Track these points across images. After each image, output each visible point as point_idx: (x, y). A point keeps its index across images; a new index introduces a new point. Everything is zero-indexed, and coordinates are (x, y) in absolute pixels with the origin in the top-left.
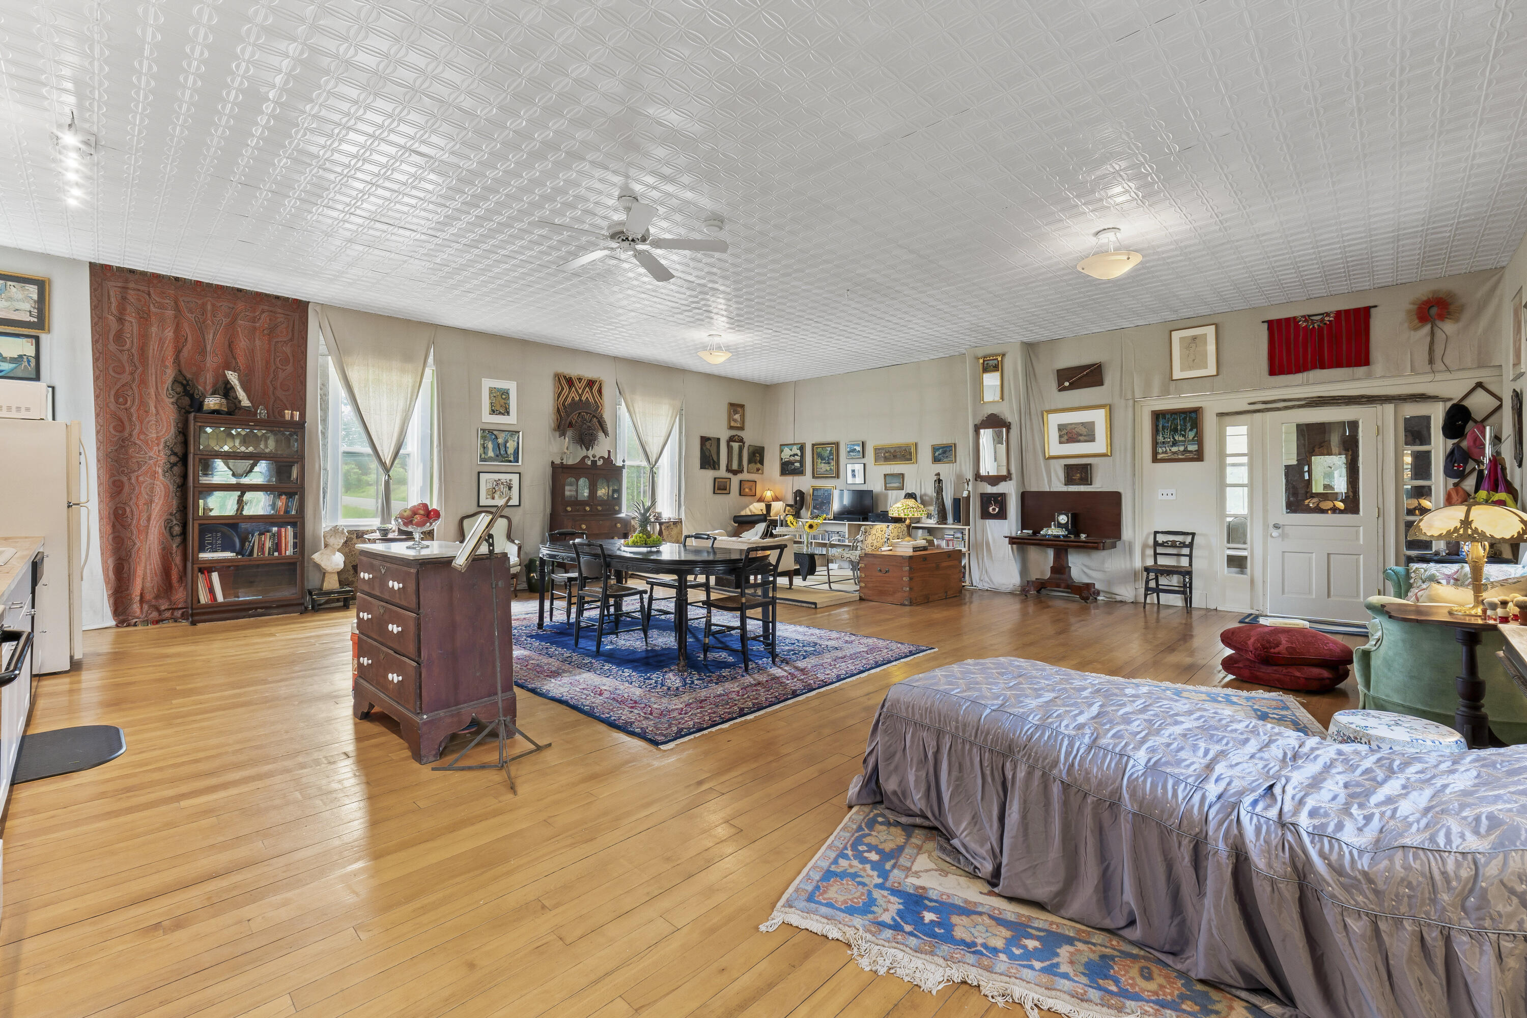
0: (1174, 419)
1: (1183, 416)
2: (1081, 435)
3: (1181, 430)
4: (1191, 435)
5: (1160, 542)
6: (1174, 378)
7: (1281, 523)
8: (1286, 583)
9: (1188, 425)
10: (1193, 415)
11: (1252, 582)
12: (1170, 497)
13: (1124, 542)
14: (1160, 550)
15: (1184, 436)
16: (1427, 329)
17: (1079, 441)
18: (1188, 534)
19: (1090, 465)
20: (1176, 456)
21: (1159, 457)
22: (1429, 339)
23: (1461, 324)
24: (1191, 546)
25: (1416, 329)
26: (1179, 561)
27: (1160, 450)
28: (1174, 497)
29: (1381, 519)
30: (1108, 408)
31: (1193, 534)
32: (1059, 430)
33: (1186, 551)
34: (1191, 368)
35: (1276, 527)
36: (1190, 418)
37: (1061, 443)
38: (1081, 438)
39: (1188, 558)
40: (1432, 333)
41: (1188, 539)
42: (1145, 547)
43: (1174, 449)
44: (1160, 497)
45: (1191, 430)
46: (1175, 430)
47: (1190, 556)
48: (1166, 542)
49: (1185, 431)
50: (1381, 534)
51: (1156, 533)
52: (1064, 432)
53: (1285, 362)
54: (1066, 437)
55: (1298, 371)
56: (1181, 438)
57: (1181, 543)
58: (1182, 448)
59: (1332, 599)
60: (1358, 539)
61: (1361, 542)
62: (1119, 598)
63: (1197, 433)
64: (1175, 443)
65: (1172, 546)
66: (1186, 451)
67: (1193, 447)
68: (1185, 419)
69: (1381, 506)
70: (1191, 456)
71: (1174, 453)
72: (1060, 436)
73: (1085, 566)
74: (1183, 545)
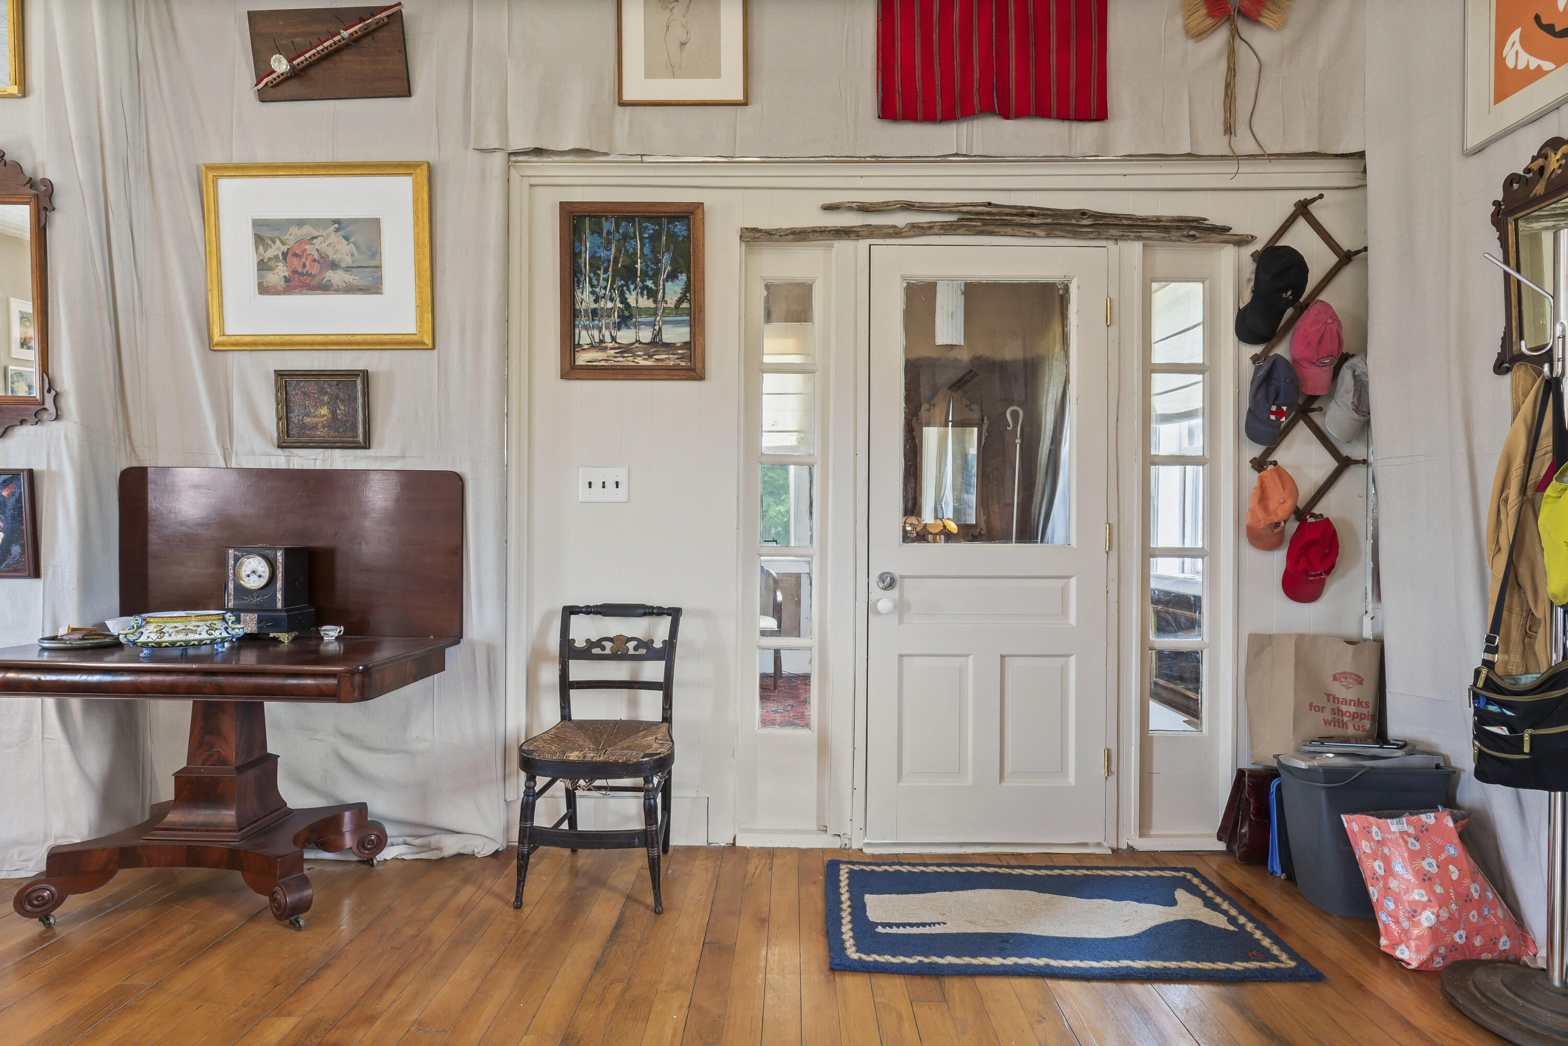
0: (626, 237)
1: (651, 228)
2: (334, 266)
3: (645, 274)
4: (673, 291)
5: (580, 643)
6: (627, 97)
7: (897, 572)
8: (906, 752)
9: (666, 259)
10: (679, 228)
11: (823, 747)
12: (611, 493)
13: (472, 645)
14: (579, 670)
15: (652, 294)
16: (1221, 37)
17: (326, 288)
18: (658, 612)
19: (365, 375)
20: (627, 361)
21: (582, 359)
22: (1223, 65)
23: (1286, 36)
24: (667, 653)
25: (1198, 35)
26: (633, 704)
27: (584, 338)
28: (621, 494)
29: (1114, 554)
30: (423, 172)
31: (675, 613)
32: (259, 240)
33: (653, 671)
34: (673, 71)
35: (890, 582)
36: (672, 236)
37: (264, 289)
38: (335, 277)
39: (659, 694)
40: (1232, 53)
41: (660, 630)
42: (535, 658)
43: (626, 336)
44: (583, 494)
45: (672, 276)
46: (628, 274)
47: (666, 687)
48: (599, 643)
49: (655, 277)
50: (1113, 597)
51: (569, 611)
52: (276, 249)
53: (919, 85)
54: (281, 271)
55: (949, 117)
56: (645, 303)
57: (640, 644)
58: (646, 335)
59: (1008, 783)
60: (1064, 611)
61: (1073, 621)
62: (450, 846)
63: (687, 288)
64: (626, 318)
65: (614, 657)
66: (657, 344)
67: (676, 334)
68: (655, 238)
69: (1113, 521)
70: (671, 360)
71: (625, 349)
72: (263, 266)
73: (348, 737)
74: (646, 649)
